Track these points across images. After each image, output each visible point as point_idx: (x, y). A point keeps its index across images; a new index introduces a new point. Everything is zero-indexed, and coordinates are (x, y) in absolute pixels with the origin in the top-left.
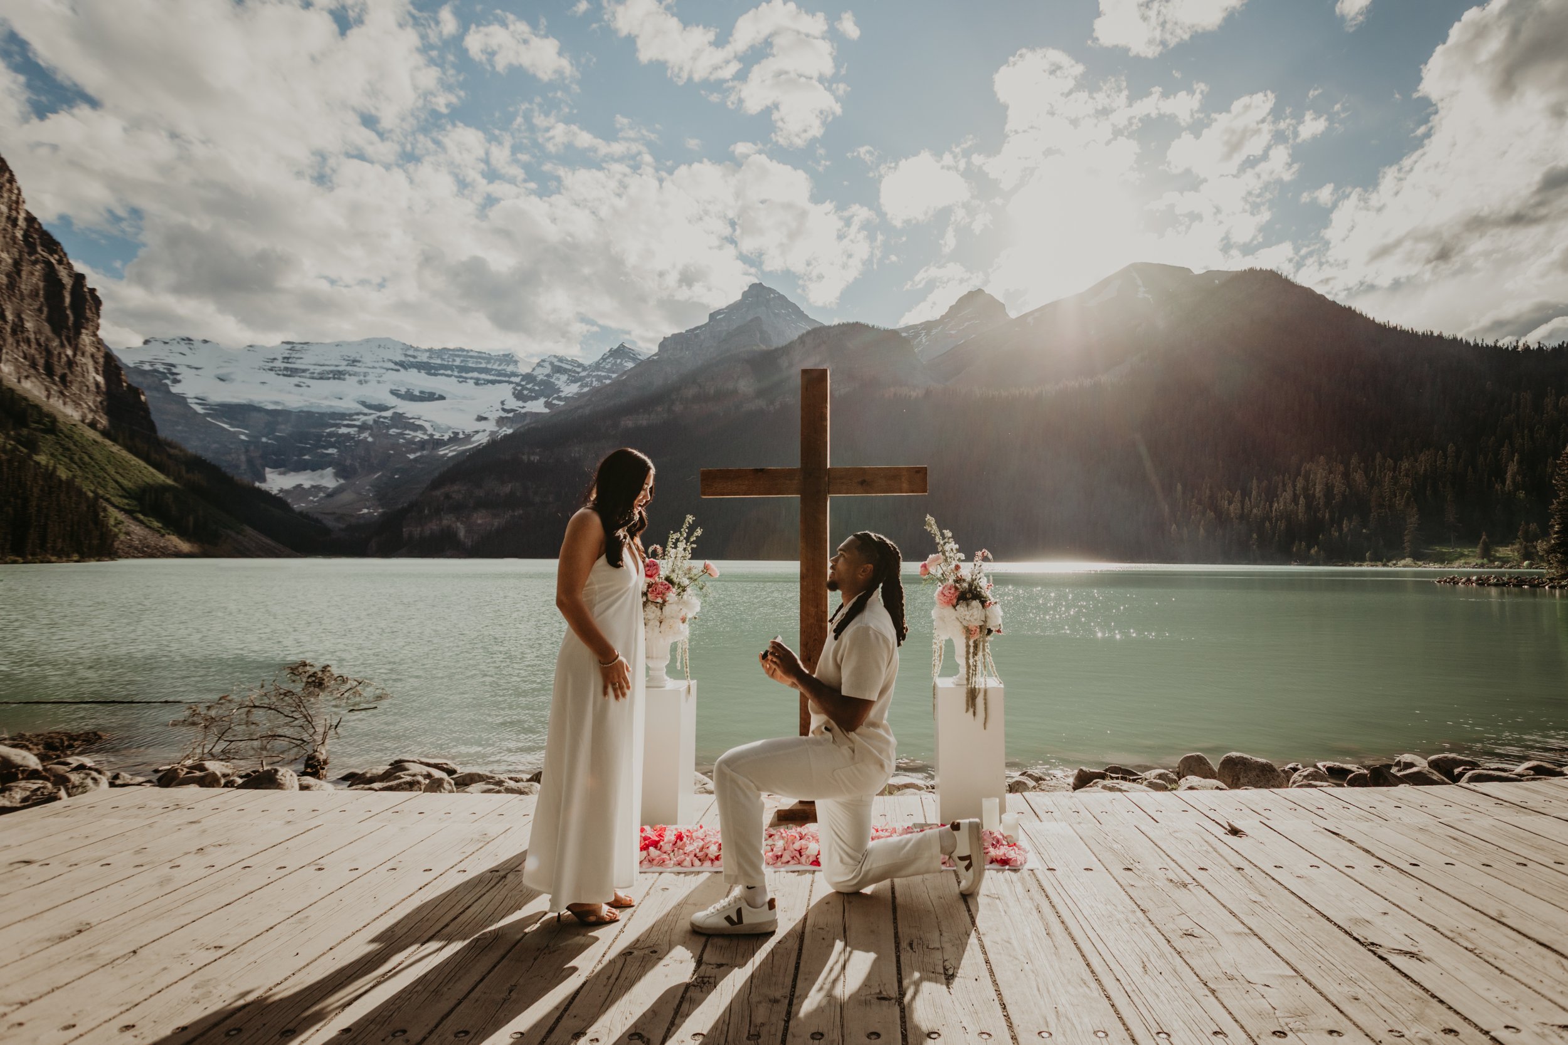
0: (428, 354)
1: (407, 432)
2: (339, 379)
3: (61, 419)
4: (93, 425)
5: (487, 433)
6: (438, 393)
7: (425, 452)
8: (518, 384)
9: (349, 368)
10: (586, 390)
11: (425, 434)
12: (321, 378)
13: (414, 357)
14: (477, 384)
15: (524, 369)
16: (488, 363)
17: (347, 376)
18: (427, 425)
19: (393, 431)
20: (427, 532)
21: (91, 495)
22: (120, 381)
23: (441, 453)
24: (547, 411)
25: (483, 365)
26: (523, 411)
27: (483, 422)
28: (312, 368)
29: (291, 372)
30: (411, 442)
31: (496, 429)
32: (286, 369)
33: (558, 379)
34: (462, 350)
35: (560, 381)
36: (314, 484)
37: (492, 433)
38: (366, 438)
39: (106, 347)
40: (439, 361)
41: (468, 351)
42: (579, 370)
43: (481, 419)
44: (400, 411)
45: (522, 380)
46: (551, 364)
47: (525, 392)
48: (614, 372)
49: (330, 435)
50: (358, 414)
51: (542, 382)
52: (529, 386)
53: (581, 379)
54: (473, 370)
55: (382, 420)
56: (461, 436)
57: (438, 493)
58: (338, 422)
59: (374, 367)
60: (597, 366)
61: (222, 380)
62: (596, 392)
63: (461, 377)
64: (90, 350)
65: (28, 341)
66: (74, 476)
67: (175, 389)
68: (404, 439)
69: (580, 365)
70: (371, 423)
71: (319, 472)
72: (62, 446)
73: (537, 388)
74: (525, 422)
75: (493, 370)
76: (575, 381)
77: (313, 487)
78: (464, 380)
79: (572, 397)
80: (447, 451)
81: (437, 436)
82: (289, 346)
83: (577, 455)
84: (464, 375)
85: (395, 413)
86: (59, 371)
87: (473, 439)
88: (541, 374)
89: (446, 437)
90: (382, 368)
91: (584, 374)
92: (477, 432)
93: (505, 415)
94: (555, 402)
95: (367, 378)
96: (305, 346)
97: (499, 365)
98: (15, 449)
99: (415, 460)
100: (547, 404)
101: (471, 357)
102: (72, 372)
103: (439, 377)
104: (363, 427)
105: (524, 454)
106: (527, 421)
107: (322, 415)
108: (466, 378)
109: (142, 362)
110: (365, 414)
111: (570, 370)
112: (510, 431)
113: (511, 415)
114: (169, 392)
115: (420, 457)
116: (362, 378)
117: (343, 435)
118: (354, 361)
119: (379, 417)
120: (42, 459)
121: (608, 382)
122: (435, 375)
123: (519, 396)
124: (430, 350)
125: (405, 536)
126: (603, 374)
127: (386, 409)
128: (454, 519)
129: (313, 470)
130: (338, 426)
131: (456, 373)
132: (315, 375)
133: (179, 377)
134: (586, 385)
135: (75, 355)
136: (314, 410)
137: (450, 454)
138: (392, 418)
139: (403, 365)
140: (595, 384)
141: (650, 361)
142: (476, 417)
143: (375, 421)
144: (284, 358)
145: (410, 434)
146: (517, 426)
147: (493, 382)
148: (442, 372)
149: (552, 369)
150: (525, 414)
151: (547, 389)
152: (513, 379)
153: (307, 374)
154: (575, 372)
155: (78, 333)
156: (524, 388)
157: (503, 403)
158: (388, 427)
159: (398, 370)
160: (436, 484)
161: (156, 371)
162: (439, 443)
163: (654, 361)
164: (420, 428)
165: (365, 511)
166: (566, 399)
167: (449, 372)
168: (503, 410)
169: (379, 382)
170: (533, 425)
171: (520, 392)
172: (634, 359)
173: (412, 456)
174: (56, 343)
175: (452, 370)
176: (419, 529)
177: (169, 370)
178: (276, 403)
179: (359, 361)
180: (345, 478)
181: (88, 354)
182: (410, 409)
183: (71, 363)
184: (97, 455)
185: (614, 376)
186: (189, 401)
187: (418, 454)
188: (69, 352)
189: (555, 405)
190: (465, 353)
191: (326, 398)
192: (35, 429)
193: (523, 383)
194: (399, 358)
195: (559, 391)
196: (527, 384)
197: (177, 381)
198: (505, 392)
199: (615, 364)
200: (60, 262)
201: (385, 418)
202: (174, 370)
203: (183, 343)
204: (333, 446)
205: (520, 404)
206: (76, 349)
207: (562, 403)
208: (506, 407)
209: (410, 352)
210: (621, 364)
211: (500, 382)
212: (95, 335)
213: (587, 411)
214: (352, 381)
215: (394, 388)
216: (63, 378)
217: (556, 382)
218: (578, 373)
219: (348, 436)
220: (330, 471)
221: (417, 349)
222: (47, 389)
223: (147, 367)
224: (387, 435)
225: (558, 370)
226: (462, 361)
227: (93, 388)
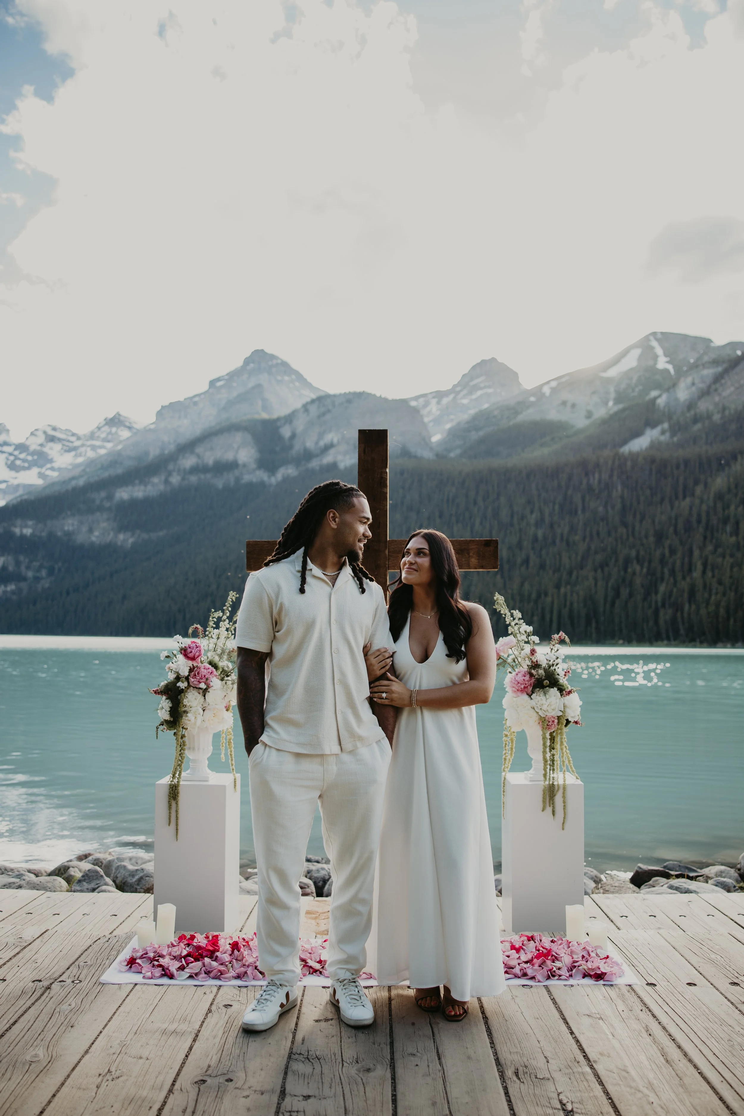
8: (11, 454)
10: (80, 460)
15: (17, 439)
24: (39, 482)
26: (16, 482)
33: (51, 449)
35: (53, 450)
42: (73, 439)
45: (15, 449)
46: (45, 432)
47: (18, 462)
48: (109, 441)
51: (34, 453)
52: (22, 456)
53: (75, 449)
60: (92, 436)
62: (91, 462)
69: (74, 434)
73: (29, 458)
74: (18, 494)
76: (70, 450)
79: (66, 469)
83: (71, 528)
88: (34, 443)
91: (78, 443)
94: (49, 473)
100: (41, 475)
105: (16, 527)
106: (20, 492)
111: (64, 440)
121: (102, 452)
126: (98, 443)
134: (80, 455)
140: (91, 454)
141: (147, 431)
146: (10, 497)
149: (46, 438)
150: (18, 486)
151: (39, 458)
152: (5, 449)
154: (69, 441)
156: (17, 458)
163: (150, 430)
166: (59, 469)
170: (25, 497)
171: (13, 462)
172: (130, 428)
189: (48, 475)
193: (16, 453)
195: (51, 461)
196: (20, 453)
199: (110, 433)
205: (13, 474)
207: (56, 474)
210: (116, 433)
213: (81, 482)
217: (50, 452)
218: (73, 442)
225: (52, 439)
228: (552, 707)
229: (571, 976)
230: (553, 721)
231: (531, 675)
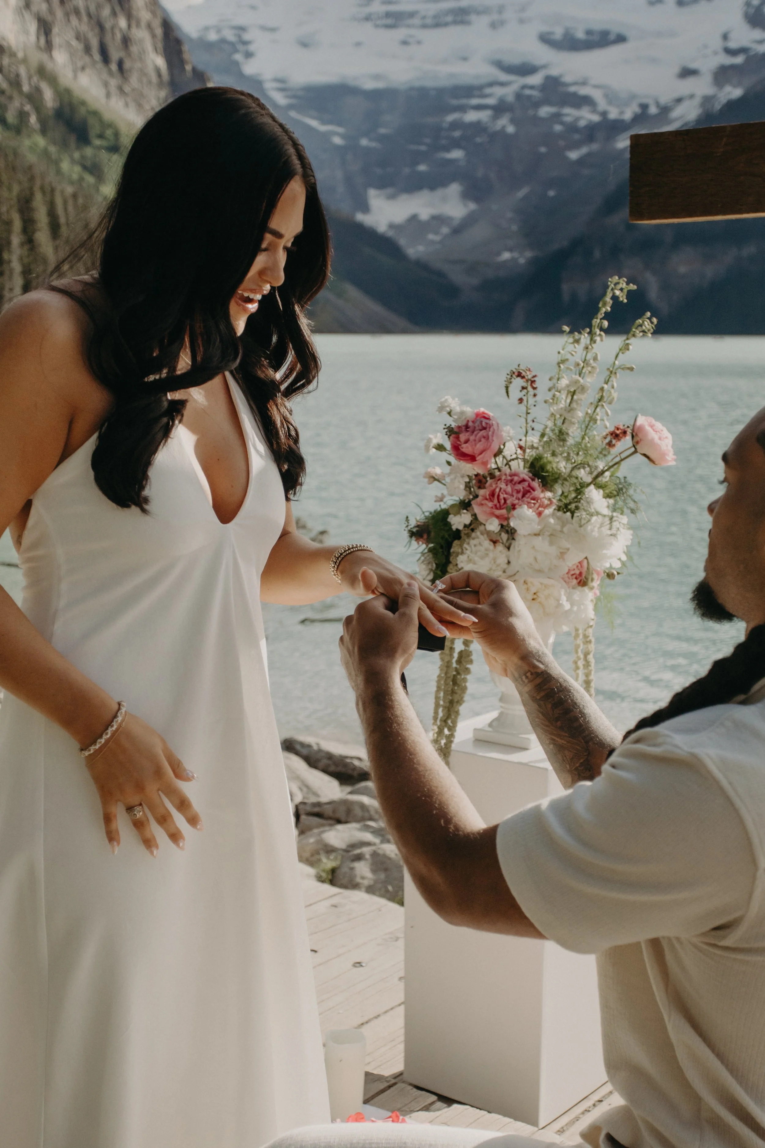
1: (567, 110)
2: (462, 22)
5: (697, 101)
6: (615, 29)
7: (595, 147)
11: (594, 111)
12: (435, 25)
17: (473, 17)
18: (597, 95)
19: (545, 111)
22: (182, 62)
27: (690, 80)
29: (394, 20)
30: (572, 128)
31: (713, 90)
32: (388, 15)
36: (435, 212)
37: (707, 100)
38: (504, 127)
39: (164, 10)
43: (687, 73)
44: (554, 72)
49: (455, 125)
50: (491, 84)
55: (528, 92)
56: (652, 109)
58: (464, 101)
61: (304, 45)
64: (145, 16)
65: (77, 12)
67: (249, 67)
68: (562, 123)
70: (510, 99)
71: (440, 192)
77: (434, 218)
81: (613, 114)
85: (547, 78)
86: (115, 54)
87: (674, 114)
89: (628, 116)
92: (679, 100)
93: (729, 60)
98: (81, 179)
99: (581, 162)
102: (129, 55)
104: (500, 109)
107: (441, 92)
109: (207, 29)
110: (502, 84)
112: (738, 93)
113: (741, 59)
114: (242, 74)
115: (589, 155)
116: (495, 17)
117: (471, 124)
119: (524, 87)
123: (756, 20)
125: (566, 297)
127: (532, 70)
129: (432, 188)
130: (463, 109)
132: (429, 21)
133: (252, 48)
135: (129, 26)
136: (429, 83)
138: (543, 88)
142: (677, 70)
143: (519, 96)
145: (570, 113)
146: (750, 80)
153: (416, 21)
157: (725, 37)
158: (537, 105)
161: (223, 41)
162: (617, 127)
164: (586, 101)
165: (506, 256)
168: (728, 51)
169: (521, 21)
173: (574, 155)
174: (106, 12)
177: (239, 36)
178: (377, 77)
180: (477, 199)
181: (143, 24)
182: (571, 67)
183: (126, 41)
186: (266, 85)
187: (584, 150)
188: (123, 23)
192: (99, 148)
197: (249, 55)
201: (532, 87)
202: (246, 37)
204: (456, 144)
205: (760, 35)
206: (129, 17)
208: (733, 45)
214: (480, 23)
215: (545, 28)
216: (120, 64)
219: (478, 127)
220: (455, 189)
222: (106, 85)
223: (213, 37)
224: (536, 120)
227: (154, 78)
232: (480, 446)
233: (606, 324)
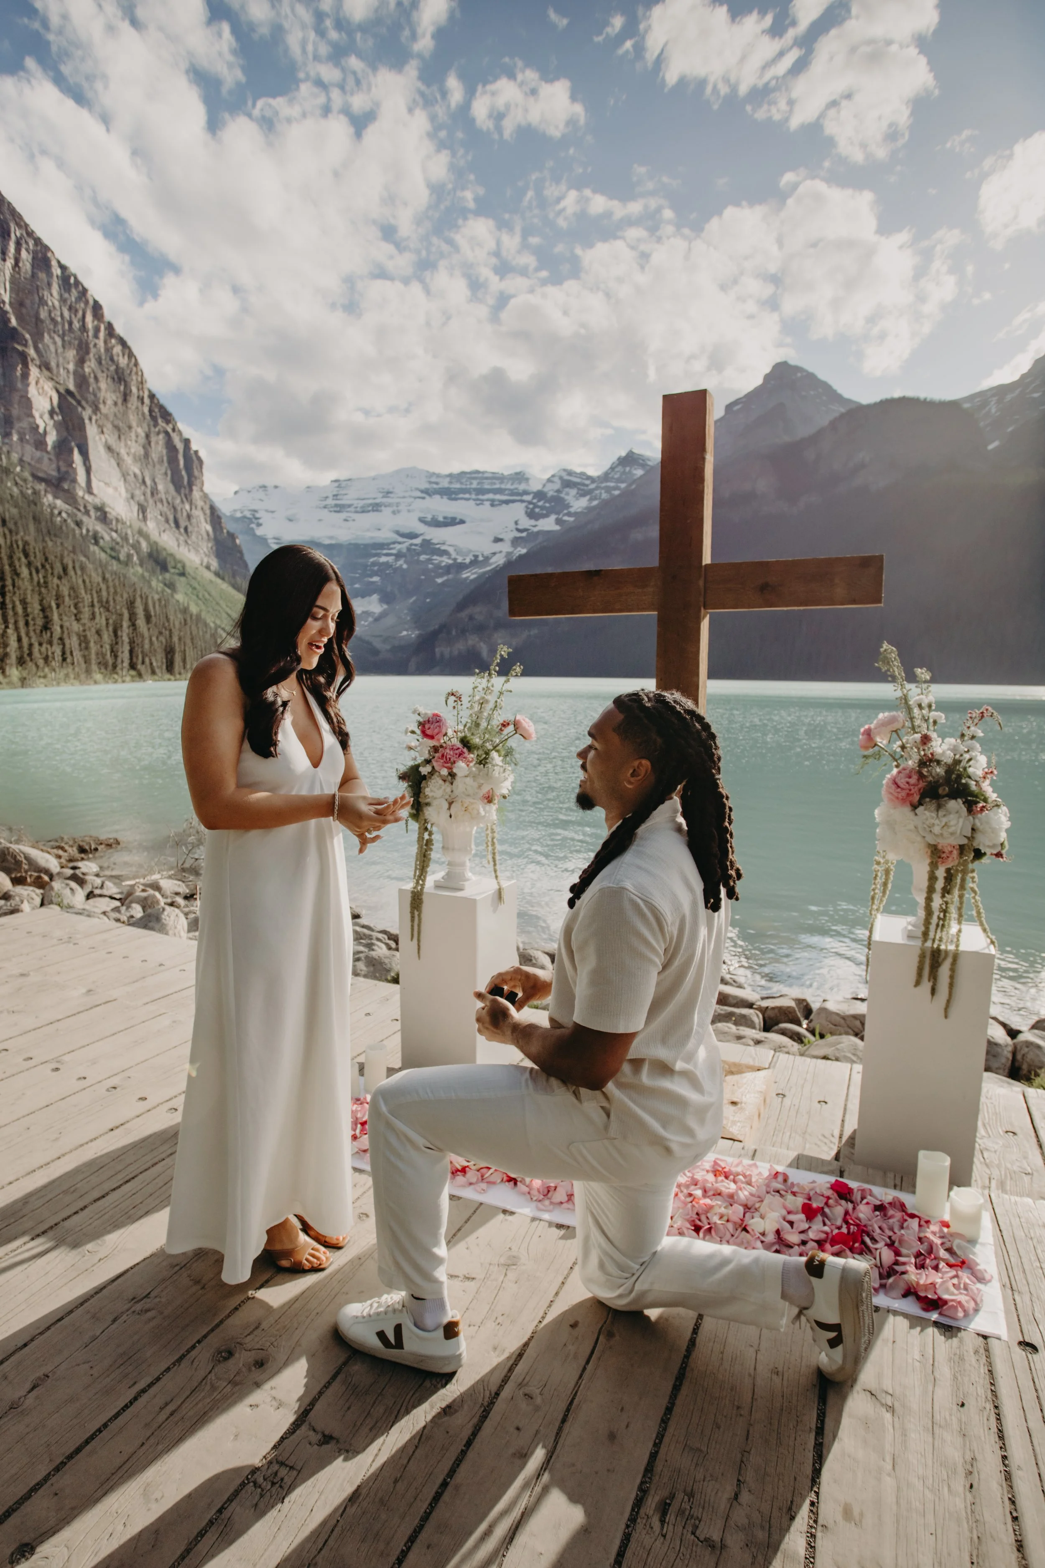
0: (448, 479)
1: (435, 557)
2: (377, 511)
3: (188, 564)
4: (208, 567)
5: (503, 554)
6: (459, 517)
7: (451, 576)
8: (530, 503)
9: (385, 500)
10: (595, 503)
11: (449, 558)
12: (363, 512)
13: (437, 483)
14: (492, 505)
15: (535, 486)
16: (501, 483)
17: (383, 508)
18: (451, 550)
19: (423, 557)
20: (456, 653)
21: (212, 625)
22: (221, 528)
23: (464, 576)
24: (558, 528)
25: (497, 486)
26: (535, 529)
27: (499, 544)
28: (355, 502)
29: (340, 508)
30: (438, 566)
31: (510, 549)
32: (336, 505)
33: (567, 494)
34: (477, 472)
35: (570, 495)
36: (365, 609)
37: (509, 554)
38: (401, 565)
39: (211, 500)
40: (458, 486)
41: (483, 473)
42: (587, 482)
43: (497, 540)
44: (428, 537)
45: (534, 498)
46: (561, 478)
47: (537, 510)
48: (622, 482)
49: (374, 564)
50: (394, 543)
51: (551, 500)
52: (540, 504)
53: (590, 492)
54: (489, 491)
55: (413, 547)
56: (481, 558)
57: (464, 615)
58: (379, 551)
59: (404, 497)
60: (606, 477)
61: (290, 520)
62: (605, 504)
63: (478, 500)
64: (200, 503)
65: (161, 501)
66: (201, 611)
67: (259, 532)
68: (432, 564)
69: (589, 478)
70: (404, 550)
71: (367, 599)
72: (191, 586)
73: (547, 505)
74: (537, 542)
75: (506, 489)
76: (583, 495)
77: (363, 612)
78: (480, 502)
79: (581, 512)
80: (468, 574)
81: (460, 560)
82: (336, 484)
84: (481, 497)
85: (424, 540)
86: (183, 523)
87: (492, 561)
88: (551, 490)
89: (468, 561)
90: (411, 497)
91: (592, 486)
92: (494, 554)
93: (519, 535)
94: (566, 518)
95: (400, 508)
96: (349, 482)
97: (512, 484)
98: (163, 591)
99: (443, 584)
100: (558, 522)
101: (487, 478)
102: (191, 524)
103: (459, 501)
104: (398, 556)
106: (540, 539)
107: (366, 546)
108: (483, 500)
109: (235, 511)
110: (400, 543)
111: (578, 484)
112: (524, 551)
113: (524, 534)
114: (254, 535)
115: (447, 580)
116: (395, 508)
117: (383, 563)
118: (388, 493)
119: (411, 545)
120: (180, 597)
121: (617, 493)
122: (456, 499)
123: (531, 515)
124: (450, 476)
125: (438, 655)
126: (612, 484)
127: (415, 536)
128: (477, 639)
129: (363, 597)
130: (379, 555)
131: (473, 496)
132: (358, 509)
133: (261, 521)
134: (595, 499)
135: (191, 509)
136: (360, 542)
137: (473, 577)
138: (422, 545)
139: (428, 492)
140: (604, 496)
142: (492, 539)
143: (408, 549)
144: (334, 496)
145: (437, 559)
146: (531, 545)
147: (507, 502)
148: (461, 496)
149: (562, 484)
150: (538, 533)
151: (556, 504)
152: (526, 498)
153: (352, 509)
154: (584, 484)
155: (191, 490)
156: (536, 506)
157: (516, 523)
158: (419, 554)
159: (423, 498)
160: (461, 606)
161: (245, 517)
162: (462, 567)
164: (445, 553)
165: (405, 633)
166: (575, 514)
167: (467, 496)
168: (518, 530)
169: (409, 511)
170: (545, 544)
171: (533, 509)
173: (439, 581)
174: (178, 501)
175: (470, 493)
176: (449, 649)
177: (254, 515)
178: (331, 538)
179: (391, 493)
180: (388, 603)
181: (199, 508)
182: (437, 535)
183: (189, 517)
184: (213, 593)
185: (623, 486)
186: (270, 541)
187: (445, 578)
188: (187, 507)
189: (565, 521)
190: (480, 475)
191: (368, 530)
192: (173, 574)
193: (535, 501)
194: (425, 486)
195: (568, 506)
196: (539, 501)
197: (259, 525)
198: (517, 511)
199: (624, 473)
200: (174, 430)
201: (416, 545)
202: (257, 515)
203: (261, 490)
204: (376, 574)
205: (533, 522)
206: (191, 504)
207: (572, 519)
208: (520, 527)
209: (434, 479)
210: (630, 472)
211: (513, 501)
212: (202, 490)
213: (597, 526)
214: (387, 511)
215: (422, 515)
216: (186, 529)
217: (566, 497)
218: (587, 485)
219: (387, 565)
220: (375, 597)
221: (438, 476)
222: (177, 540)
223: (239, 515)
224: (418, 562)
225: (567, 484)
226: (478, 484)
227: (205, 536)
228: (952, 829)
229: (883, 1286)
230: (951, 852)
231: (921, 776)
232: (436, 731)
233: (497, 668)
